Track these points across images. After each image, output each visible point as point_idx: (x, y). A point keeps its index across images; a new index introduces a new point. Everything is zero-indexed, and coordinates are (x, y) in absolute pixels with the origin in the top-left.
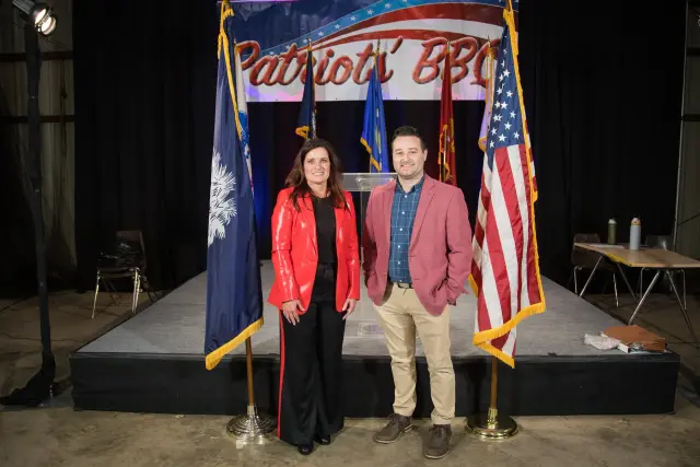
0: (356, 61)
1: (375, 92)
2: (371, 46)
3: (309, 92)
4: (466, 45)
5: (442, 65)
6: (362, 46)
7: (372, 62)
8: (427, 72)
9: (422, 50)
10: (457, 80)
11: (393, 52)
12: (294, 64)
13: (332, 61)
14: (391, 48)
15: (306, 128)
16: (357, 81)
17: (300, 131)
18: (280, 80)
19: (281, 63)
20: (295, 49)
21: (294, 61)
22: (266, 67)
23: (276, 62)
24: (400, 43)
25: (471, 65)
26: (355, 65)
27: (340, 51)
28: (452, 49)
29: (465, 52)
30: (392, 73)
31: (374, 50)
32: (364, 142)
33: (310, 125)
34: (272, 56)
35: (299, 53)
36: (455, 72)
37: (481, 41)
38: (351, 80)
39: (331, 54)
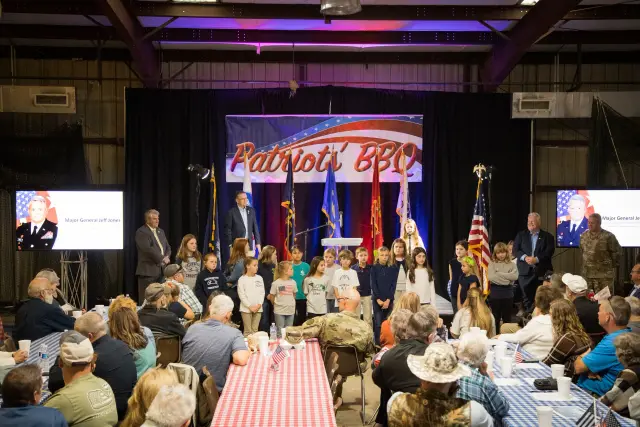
0: (317, 156)
1: (331, 177)
2: (327, 148)
3: (290, 177)
4: (389, 147)
5: (373, 160)
6: (321, 147)
7: (328, 158)
8: (364, 164)
9: (360, 150)
10: (383, 169)
11: (342, 151)
12: (277, 159)
13: (302, 157)
14: (340, 149)
15: (288, 202)
16: (318, 169)
17: (283, 204)
18: (268, 168)
19: (268, 158)
20: (278, 149)
21: (278, 156)
22: (259, 160)
23: (266, 156)
24: (347, 144)
25: (392, 160)
26: (317, 160)
27: (308, 150)
28: (379, 150)
29: (388, 152)
30: (341, 165)
31: (330, 150)
32: (324, 211)
33: (291, 201)
34: (262, 152)
35: (281, 151)
36: (382, 164)
37: (399, 144)
38: (314, 169)
39: (301, 152)
